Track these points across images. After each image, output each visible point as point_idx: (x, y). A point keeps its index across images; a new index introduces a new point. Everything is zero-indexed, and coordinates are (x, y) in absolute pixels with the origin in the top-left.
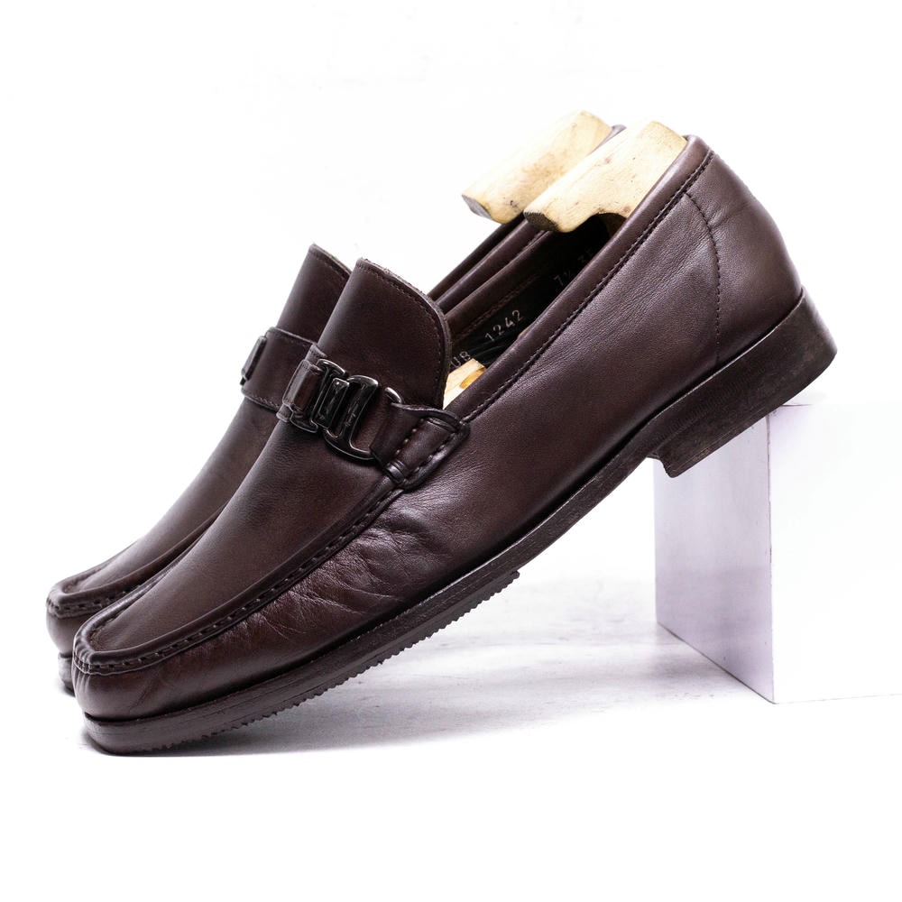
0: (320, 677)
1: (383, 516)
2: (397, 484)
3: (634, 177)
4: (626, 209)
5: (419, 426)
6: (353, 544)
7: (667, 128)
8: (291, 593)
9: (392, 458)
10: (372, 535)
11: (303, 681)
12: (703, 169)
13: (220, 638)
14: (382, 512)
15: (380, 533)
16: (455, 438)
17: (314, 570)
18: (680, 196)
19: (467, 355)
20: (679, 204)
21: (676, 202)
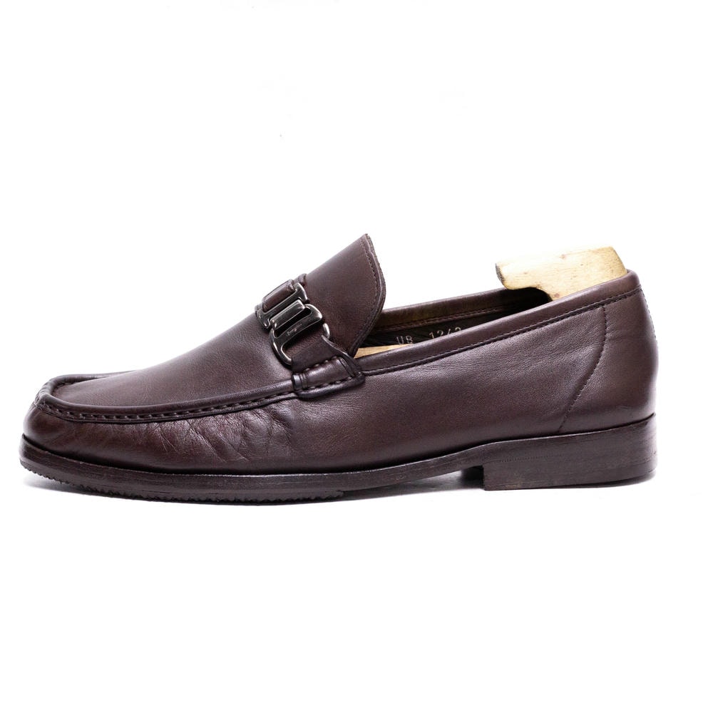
0: (173, 487)
1: (273, 406)
2: (295, 390)
3: (574, 277)
4: (557, 295)
5: (331, 360)
6: (243, 413)
7: (619, 258)
8: (186, 422)
9: (301, 371)
10: (259, 414)
11: (162, 484)
12: (625, 297)
13: (125, 426)
14: (274, 402)
15: (265, 416)
16: (351, 381)
17: (209, 416)
18: (596, 306)
19: (411, 339)
20: (593, 311)
21: (591, 308)
